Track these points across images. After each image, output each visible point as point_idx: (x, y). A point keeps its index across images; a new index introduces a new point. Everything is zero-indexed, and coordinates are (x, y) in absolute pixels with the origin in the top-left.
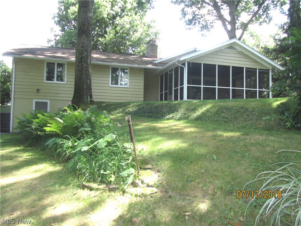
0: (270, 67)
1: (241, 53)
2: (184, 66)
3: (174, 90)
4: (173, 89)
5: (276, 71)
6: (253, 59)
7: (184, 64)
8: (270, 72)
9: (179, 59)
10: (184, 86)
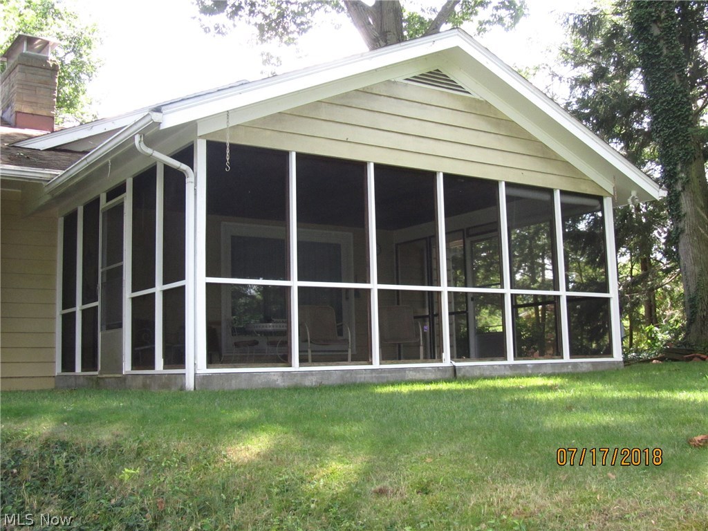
0: (608, 186)
1: (482, 110)
2: (184, 167)
3: (134, 300)
4: (128, 294)
5: (629, 200)
6: (535, 141)
7: (186, 155)
8: (608, 204)
9: (156, 117)
10: (188, 282)
